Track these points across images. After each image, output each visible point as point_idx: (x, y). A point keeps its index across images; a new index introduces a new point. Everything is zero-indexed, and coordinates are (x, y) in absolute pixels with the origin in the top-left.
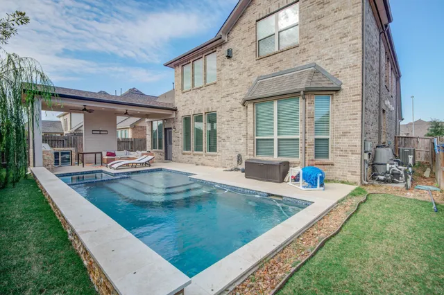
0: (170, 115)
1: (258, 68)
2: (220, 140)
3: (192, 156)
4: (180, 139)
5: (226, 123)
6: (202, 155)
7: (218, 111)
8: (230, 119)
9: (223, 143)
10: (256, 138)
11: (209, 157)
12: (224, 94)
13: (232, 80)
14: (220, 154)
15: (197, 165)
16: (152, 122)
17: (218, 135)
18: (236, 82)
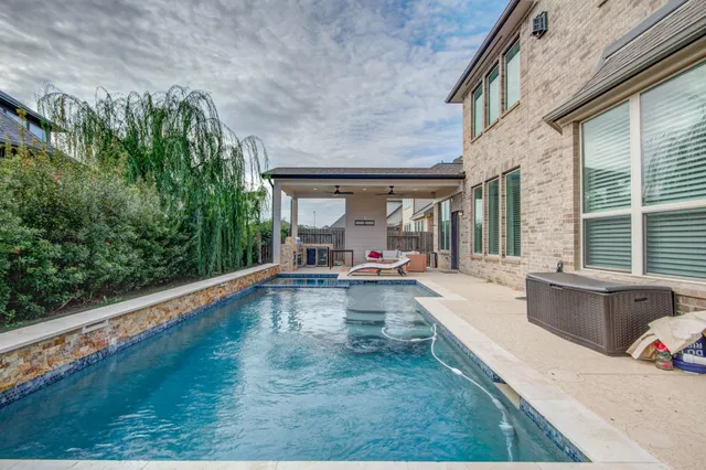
0: (457, 188)
1: (606, 24)
2: (526, 228)
3: (483, 262)
4: (469, 230)
5: (537, 188)
6: (496, 261)
7: (523, 164)
8: (544, 179)
9: (532, 236)
10: (583, 216)
11: (508, 266)
12: (532, 124)
13: (547, 84)
14: (525, 260)
15: (490, 281)
16: (439, 204)
17: (523, 218)
18: (554, 87)
